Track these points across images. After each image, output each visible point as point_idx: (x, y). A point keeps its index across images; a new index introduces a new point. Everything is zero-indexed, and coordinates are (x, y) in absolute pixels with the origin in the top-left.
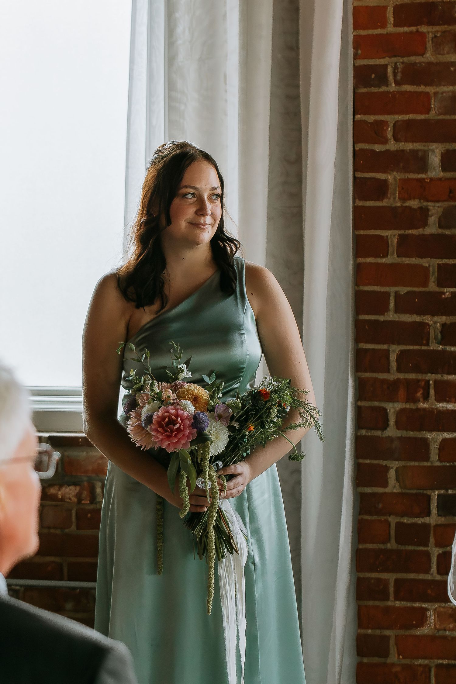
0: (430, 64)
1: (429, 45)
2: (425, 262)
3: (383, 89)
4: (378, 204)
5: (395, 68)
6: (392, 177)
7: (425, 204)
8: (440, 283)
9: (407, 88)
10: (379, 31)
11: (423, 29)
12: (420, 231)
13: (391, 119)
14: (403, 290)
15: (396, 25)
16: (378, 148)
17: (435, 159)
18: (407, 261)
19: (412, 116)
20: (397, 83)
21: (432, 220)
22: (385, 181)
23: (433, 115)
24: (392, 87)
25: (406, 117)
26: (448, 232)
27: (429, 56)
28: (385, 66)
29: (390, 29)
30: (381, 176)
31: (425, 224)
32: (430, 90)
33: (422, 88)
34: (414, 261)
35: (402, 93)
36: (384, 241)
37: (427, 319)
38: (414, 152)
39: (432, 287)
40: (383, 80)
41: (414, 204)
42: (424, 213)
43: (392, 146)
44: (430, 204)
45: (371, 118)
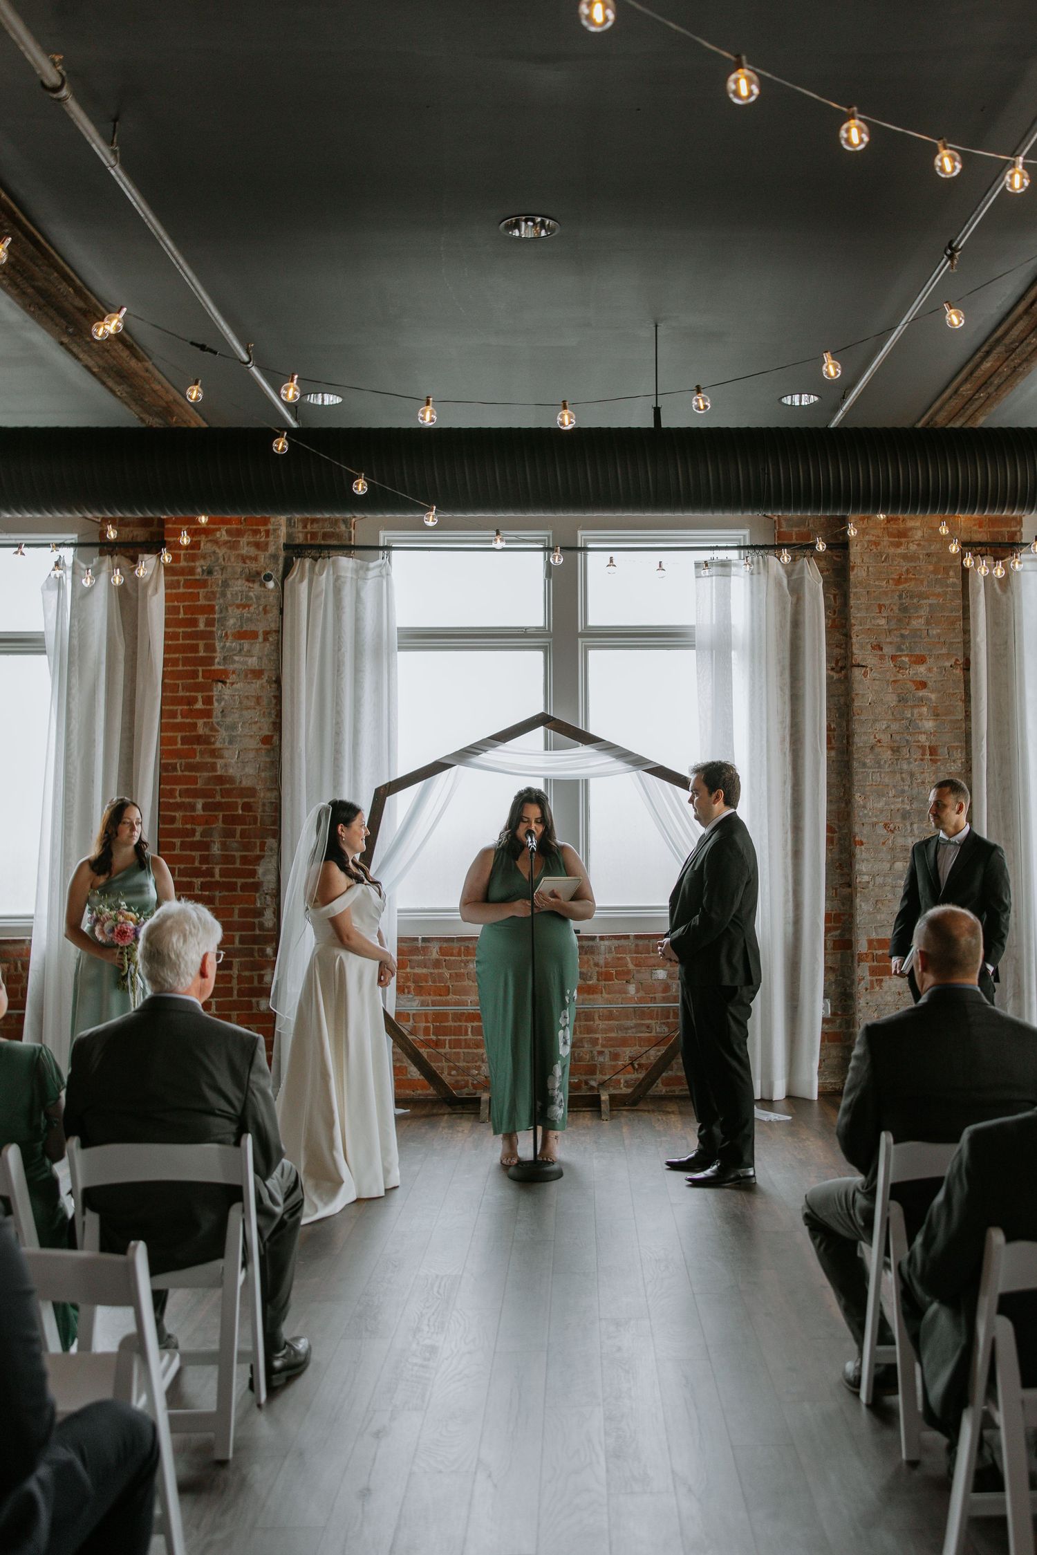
0: (198, 762)
1: (198, 754)
2: (193, 853)
3: (175, 773)
4: (172, 826)
5: (181, 764)
6: (178, 814)
7: (194, 827)
8: (200, 863)
9: (187, 773)
10: (174, 747)
11: (195, 747)
12: (191, 839)
13: (178, 787)
14: (182, 866)
15: (182, 744)
16: (171, 801)
17: (199, 806)
18: (185, 853)
19: (189, 786)
20: (182, 771)
21: (198, 834)
22: (175, 817)
23: (198, 786)
24: (179, 773)
25: (185, 787)
26: (205, 839)
27: (198, 759)
28: (176, 764)
29: (179, 746)
30: (173, 814)
31: (194, 835)
32: (198, 774)
33: (193, 774)
34: (188, 853)
35: (184, 776)
36: (174, 844)
37: (194, 880)
38: (190, 803)
39: (197, 864)
40: (175, 769)
41: (189, 826)
42: (194, 831)
43: (178, 800)
44: (196, 827)
45: (168, 787)
